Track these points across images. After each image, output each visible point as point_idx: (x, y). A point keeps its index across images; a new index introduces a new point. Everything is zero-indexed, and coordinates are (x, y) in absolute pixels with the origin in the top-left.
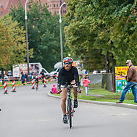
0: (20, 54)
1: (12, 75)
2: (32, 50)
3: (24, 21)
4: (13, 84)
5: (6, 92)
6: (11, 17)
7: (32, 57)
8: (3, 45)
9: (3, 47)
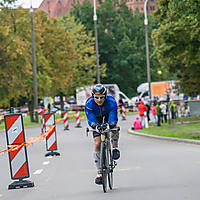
0: (87, 71)
1: (75, 103)
2: (104, 65)
3: (93, 22)
4: (77, 115)
5: (67, 128)
6: (73, 18)
7: (104, 75)
8: (62, 59)
9: (62, 62)
